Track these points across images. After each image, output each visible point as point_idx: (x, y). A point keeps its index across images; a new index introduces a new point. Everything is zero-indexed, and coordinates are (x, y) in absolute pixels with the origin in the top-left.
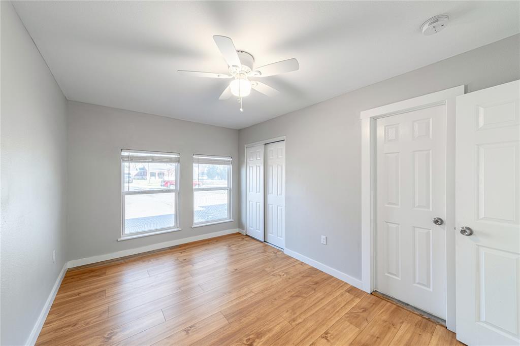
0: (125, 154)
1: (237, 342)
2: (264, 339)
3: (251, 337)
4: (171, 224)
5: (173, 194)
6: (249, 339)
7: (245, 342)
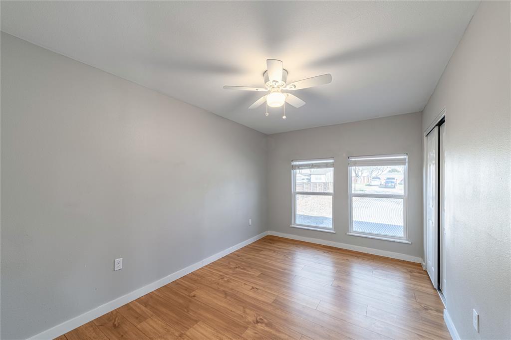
0: (294, 163)
1: (256, 314)
2: (267, 329)
3: (265, 320)
4: (328, 225)
5: (331, 197)
6: (262, 320)
7: (258, 318)
